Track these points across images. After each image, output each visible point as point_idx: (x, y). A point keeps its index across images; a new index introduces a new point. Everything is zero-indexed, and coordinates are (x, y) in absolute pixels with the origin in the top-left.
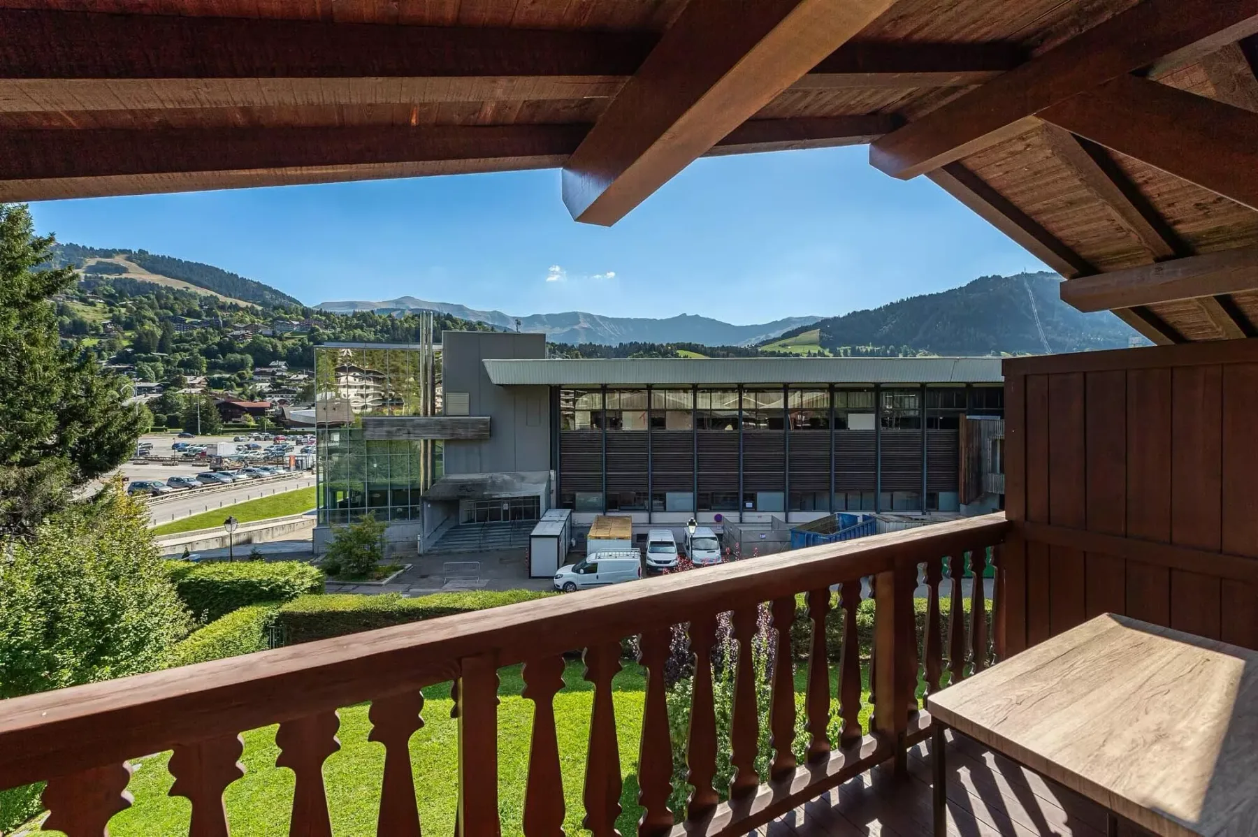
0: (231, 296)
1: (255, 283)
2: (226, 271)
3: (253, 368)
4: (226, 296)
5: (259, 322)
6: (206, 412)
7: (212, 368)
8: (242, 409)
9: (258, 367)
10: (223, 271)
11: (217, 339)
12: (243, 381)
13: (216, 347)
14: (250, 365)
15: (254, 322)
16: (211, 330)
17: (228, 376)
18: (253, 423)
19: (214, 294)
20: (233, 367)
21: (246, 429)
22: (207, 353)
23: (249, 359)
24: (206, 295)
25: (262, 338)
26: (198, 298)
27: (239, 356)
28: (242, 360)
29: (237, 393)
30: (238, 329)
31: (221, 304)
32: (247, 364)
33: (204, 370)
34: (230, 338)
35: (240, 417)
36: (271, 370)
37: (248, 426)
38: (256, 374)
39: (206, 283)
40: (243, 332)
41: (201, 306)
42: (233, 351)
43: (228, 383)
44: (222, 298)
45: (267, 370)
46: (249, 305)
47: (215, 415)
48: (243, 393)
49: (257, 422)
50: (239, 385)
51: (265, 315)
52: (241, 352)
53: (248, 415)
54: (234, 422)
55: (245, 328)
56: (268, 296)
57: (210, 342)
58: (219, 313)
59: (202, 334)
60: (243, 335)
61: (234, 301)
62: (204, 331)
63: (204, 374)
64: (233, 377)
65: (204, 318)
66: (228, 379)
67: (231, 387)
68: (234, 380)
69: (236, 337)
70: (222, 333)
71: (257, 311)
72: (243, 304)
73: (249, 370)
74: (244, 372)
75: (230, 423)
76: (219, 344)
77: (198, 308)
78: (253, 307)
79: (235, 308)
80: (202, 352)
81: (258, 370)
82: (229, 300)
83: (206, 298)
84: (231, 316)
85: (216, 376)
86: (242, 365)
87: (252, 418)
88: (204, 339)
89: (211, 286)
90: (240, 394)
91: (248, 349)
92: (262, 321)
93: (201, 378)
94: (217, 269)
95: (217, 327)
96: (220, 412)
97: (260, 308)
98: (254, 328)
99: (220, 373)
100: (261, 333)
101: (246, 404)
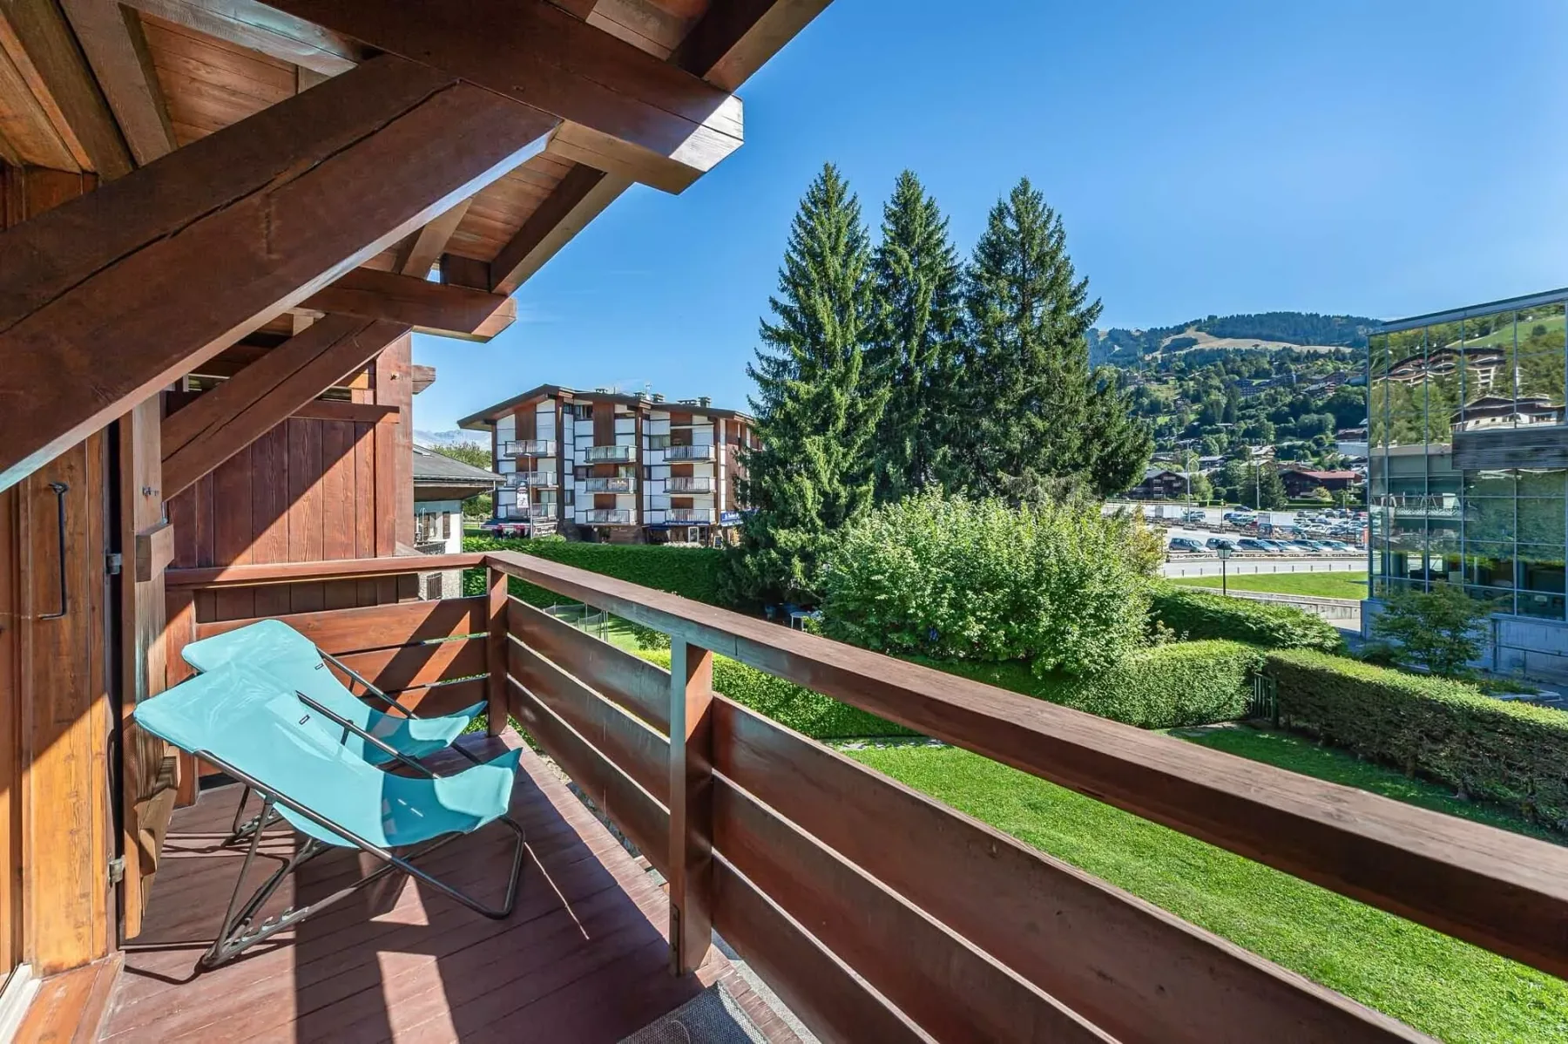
0: (1308, 344)
1: (1342, 318)
2: (1303, 313)
3: (1334, 431)
4: (1302, 345)
5: (1345, 368)
6: (1266, 483)
7: (1281, 435)
8: (1314, 481)
9: (1342, 428)
10: (1299, 314)
11: (1289, 399)
12: (1321, 449)
13: (1286, 409)
14: (1330, 427)
15: (1339, 368)
16: (1282, 389)
17: (1300, 443)
18: (1329, 499)
19: (1288, 345)
20: (1307, 432)
21: (1317, 505)
22: (1276, 418)
23: (1330, 419)
24: (1277, 349)
25: (1350, 388)
26: (1268, 354)
27: (1315, 417)
28: (1320, 421)
29: (1310, 463)
30: (1316, 382)
31: (1294, 355)
32: (1326, 426)
33: (1272, 438)
34: (1305, 396)
35: (1311, 490)
36: (1361, 431)
37: (1321, 502)
38: (1339, 437)
39: (1278, 334)
40: (1322, 385)
41: (1270, 363)
42: (1308, 412)
43: (1301, 452)
44: (1296, 348)
45: (1355, 431)
46: (1333, 349)
47: (1278, 488)
48: (1319, 463)
49: (1334, 498)
50: (1315, 454)
51: (1355, 358)
52: (1319, 411)
53: (1322, 489)
54: (1303, 497)
55: (1325, 380)
56: (1362, 331)
57: (1280, 404)
58: (1292, 367)
59: (1271, 395)
60: (1323, 389)
61: (1312, 348)
62: (1273, 391)
63: (1273, 443)
64: (1307, 444)
65: (1273, 376)
66: (1301, 447)
67: (1305, 457)
68: (1309, 448)
69: (1312, 393)
70: (1295, 391)
71: (1343, 354)
72: (1323, 350)
73: (1329, 433)
74: (1324, 436)
75: (1297, 498)
76: (1291, 405)
77: (1267, 366)
78: (1337, 351)
79: (1316, 356)
80: (1270, 417)
81: (1341, 432)
82: (1305, 349)
83: (1277, 353)
84: (1308, 368)
85: (1286, 444)
86: (1320, 428)
87: (1328, 493)
88: (1273, 400)
89: (1284, 336)
90: (1315, 465)
91: (1328, 407)
92: (1350, 367)
93: (1268, 448)
94: (1293, 314)
95: (1288, 383)
96: (1284, 483)
97: (1348, 350)
98: (1338, 377)
99: (1291, 440)
100: (1348, 383)
101: (1321, 474)
